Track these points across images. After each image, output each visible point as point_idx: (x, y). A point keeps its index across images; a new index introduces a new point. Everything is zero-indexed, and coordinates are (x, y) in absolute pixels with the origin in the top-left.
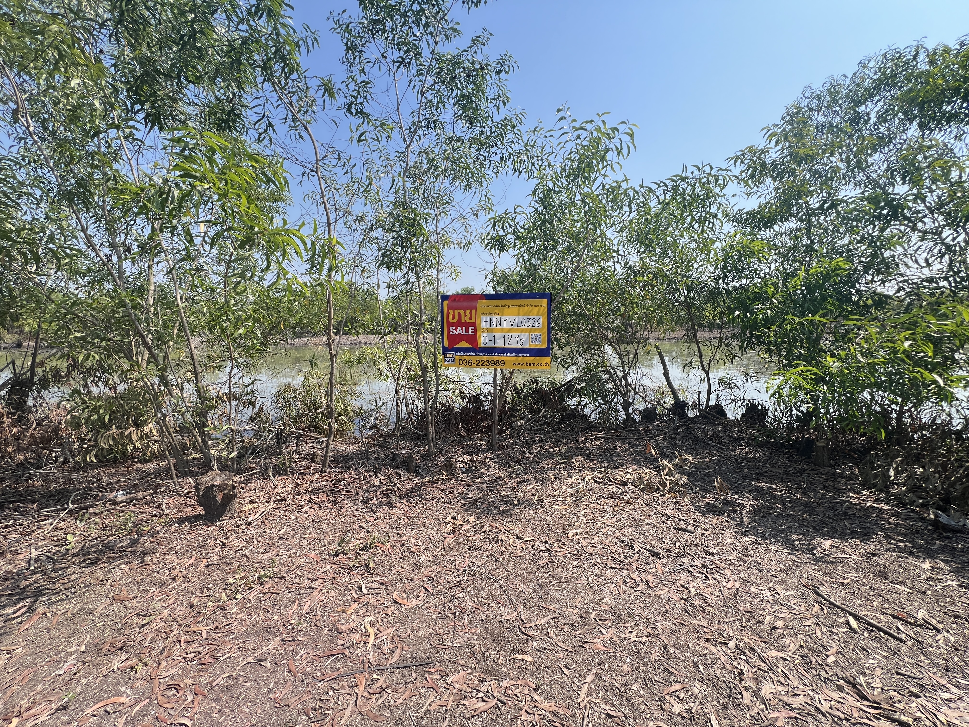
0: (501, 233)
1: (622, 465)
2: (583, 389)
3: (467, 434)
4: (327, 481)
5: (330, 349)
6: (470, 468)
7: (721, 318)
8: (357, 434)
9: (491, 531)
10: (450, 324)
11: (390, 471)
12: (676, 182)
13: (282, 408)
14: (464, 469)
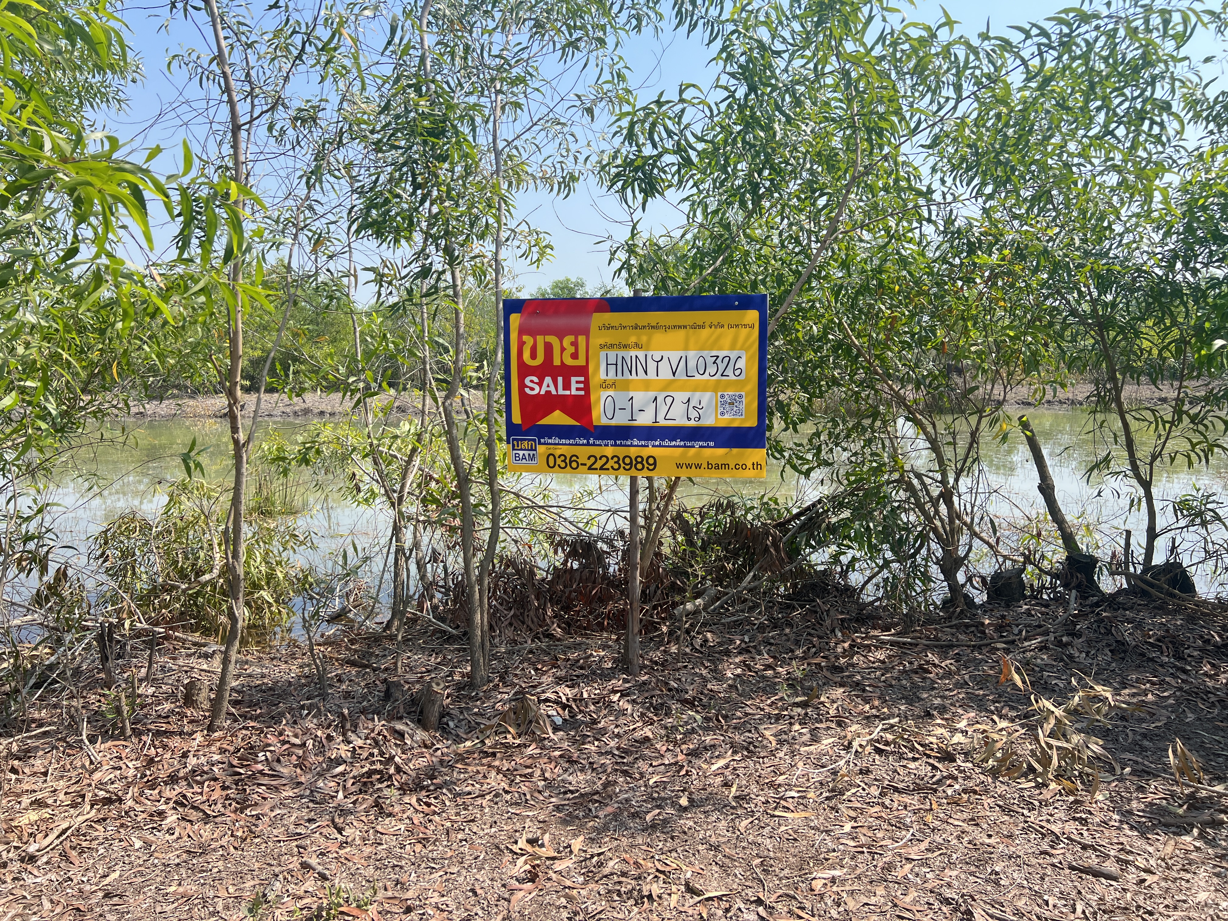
0: (648, 151)
1: (942, 710)
2: (845, 524)
3: (566, 631)
4: (222, 751)
5: (235, 429)
6: (573, 715)
7: (1179, 352)
8: (299, 634)
9: (624, 874)
10: (525, 370)
11: (379, 724)
12: (1069, 25)
13: (113, 573)
14: (559, 721)
